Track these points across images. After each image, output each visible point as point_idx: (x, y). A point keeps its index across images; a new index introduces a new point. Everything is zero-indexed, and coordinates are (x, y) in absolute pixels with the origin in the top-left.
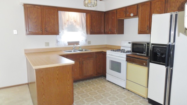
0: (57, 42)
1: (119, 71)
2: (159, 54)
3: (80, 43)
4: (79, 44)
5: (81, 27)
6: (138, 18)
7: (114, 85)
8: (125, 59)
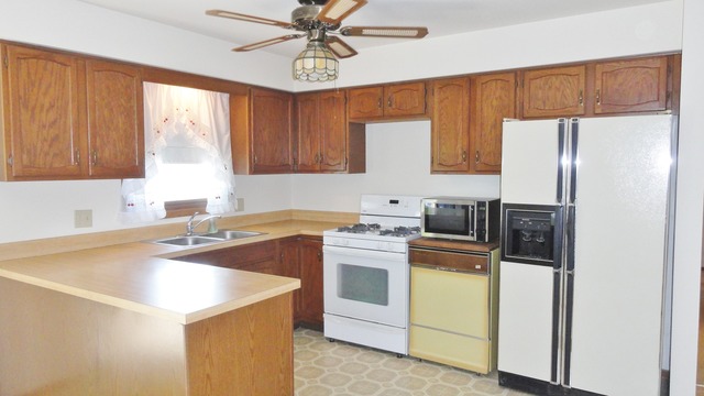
0: (126, 205)
1: (383, 299)
2: (528, 235)
3: (208, 209)
4: (203, 212)
5: (216, 144)
6: (429, 122)
7: (361, 352)
8: (404, 258)
